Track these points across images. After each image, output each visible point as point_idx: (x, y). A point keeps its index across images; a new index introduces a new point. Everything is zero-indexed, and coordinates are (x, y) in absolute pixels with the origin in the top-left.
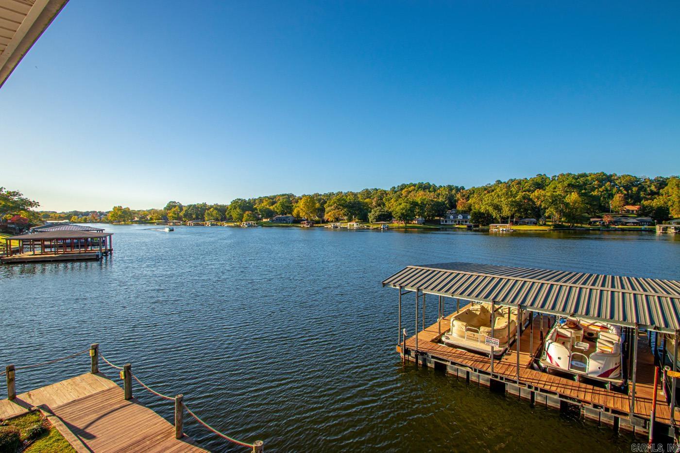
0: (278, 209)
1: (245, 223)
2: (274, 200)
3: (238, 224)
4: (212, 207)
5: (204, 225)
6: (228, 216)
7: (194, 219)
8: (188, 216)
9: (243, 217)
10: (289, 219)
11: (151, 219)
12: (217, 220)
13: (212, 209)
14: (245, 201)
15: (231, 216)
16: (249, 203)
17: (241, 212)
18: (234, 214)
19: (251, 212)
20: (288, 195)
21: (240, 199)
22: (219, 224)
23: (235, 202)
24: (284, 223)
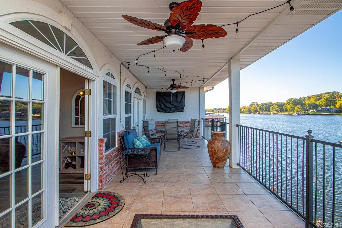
0: (322, 103)
1: (296, 112)
2: (320, 97)
3: (291, 113)
4: (275, 104)
5: (270, 114)
6: (284, 109)
7: (264, 111)
8: (261, 109)
9: (294, 109)
10: (332, 110)
11: (243, 111)
12: (278, 111)
13: (275, 105)
14: (297, 99)
15: (286, 108)
16: (299, 100)
17: (294, 106)
18: (289, 108)
19: (300, 106)
20: (333, 93)
21: (293, 98)
22: (279, 113)
23: (289, 100)
24: (327, 113)
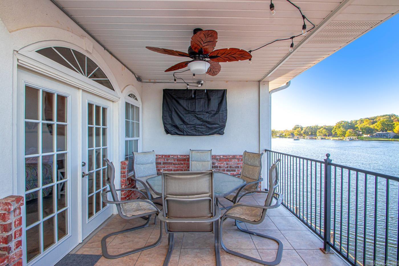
0: (378, 127)
1: (347, 137)
2: (374, 120)
3: (341, 138)
4: (322, 127)
5: (316, 139)
6: (333, 133)
7: (310, 135)
8: (306, 133)
9: (345, 133)
10: (390, 135)
11: (285, 135)
12: (325, 135)
13: (322, 129)
14: (347, 122)
15: (336, 133)
16: (351, 123)
17: (344, 130)
18: (339, 132)
19: (352, 130)
20: (389, 115)
21: (343, 121)
22: (327, 138)
23: (340, 123)
24: (384, 138)
